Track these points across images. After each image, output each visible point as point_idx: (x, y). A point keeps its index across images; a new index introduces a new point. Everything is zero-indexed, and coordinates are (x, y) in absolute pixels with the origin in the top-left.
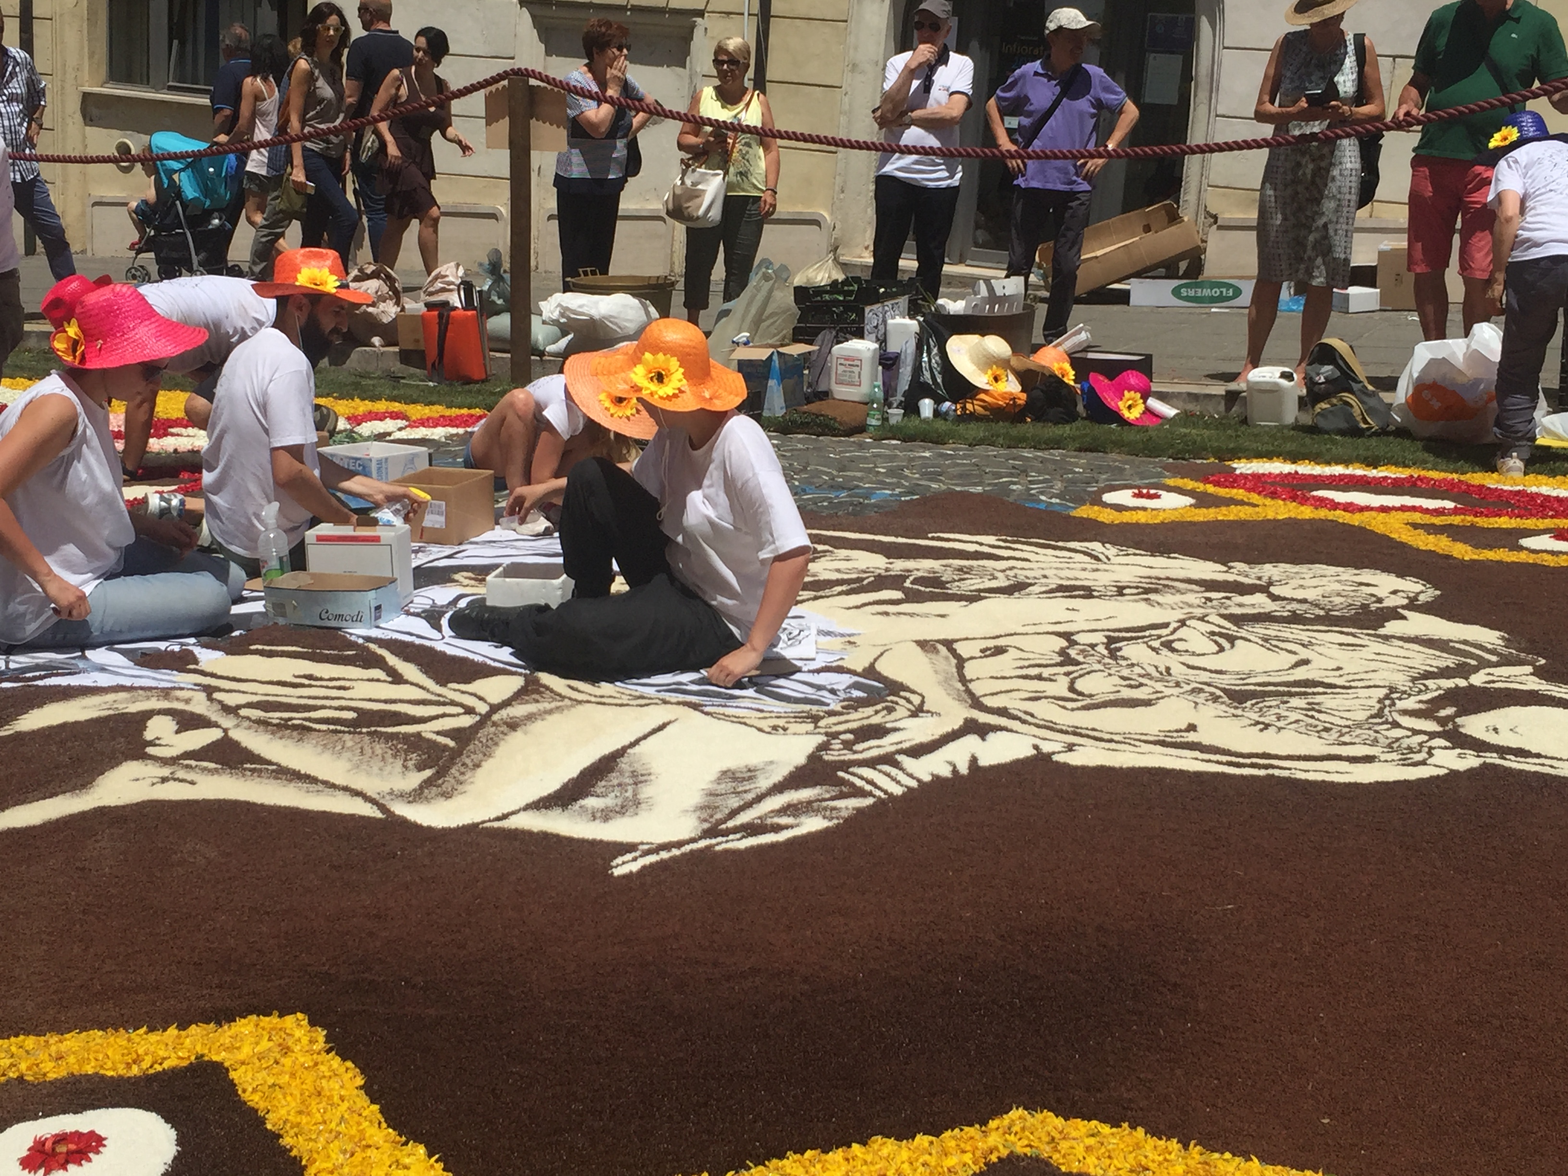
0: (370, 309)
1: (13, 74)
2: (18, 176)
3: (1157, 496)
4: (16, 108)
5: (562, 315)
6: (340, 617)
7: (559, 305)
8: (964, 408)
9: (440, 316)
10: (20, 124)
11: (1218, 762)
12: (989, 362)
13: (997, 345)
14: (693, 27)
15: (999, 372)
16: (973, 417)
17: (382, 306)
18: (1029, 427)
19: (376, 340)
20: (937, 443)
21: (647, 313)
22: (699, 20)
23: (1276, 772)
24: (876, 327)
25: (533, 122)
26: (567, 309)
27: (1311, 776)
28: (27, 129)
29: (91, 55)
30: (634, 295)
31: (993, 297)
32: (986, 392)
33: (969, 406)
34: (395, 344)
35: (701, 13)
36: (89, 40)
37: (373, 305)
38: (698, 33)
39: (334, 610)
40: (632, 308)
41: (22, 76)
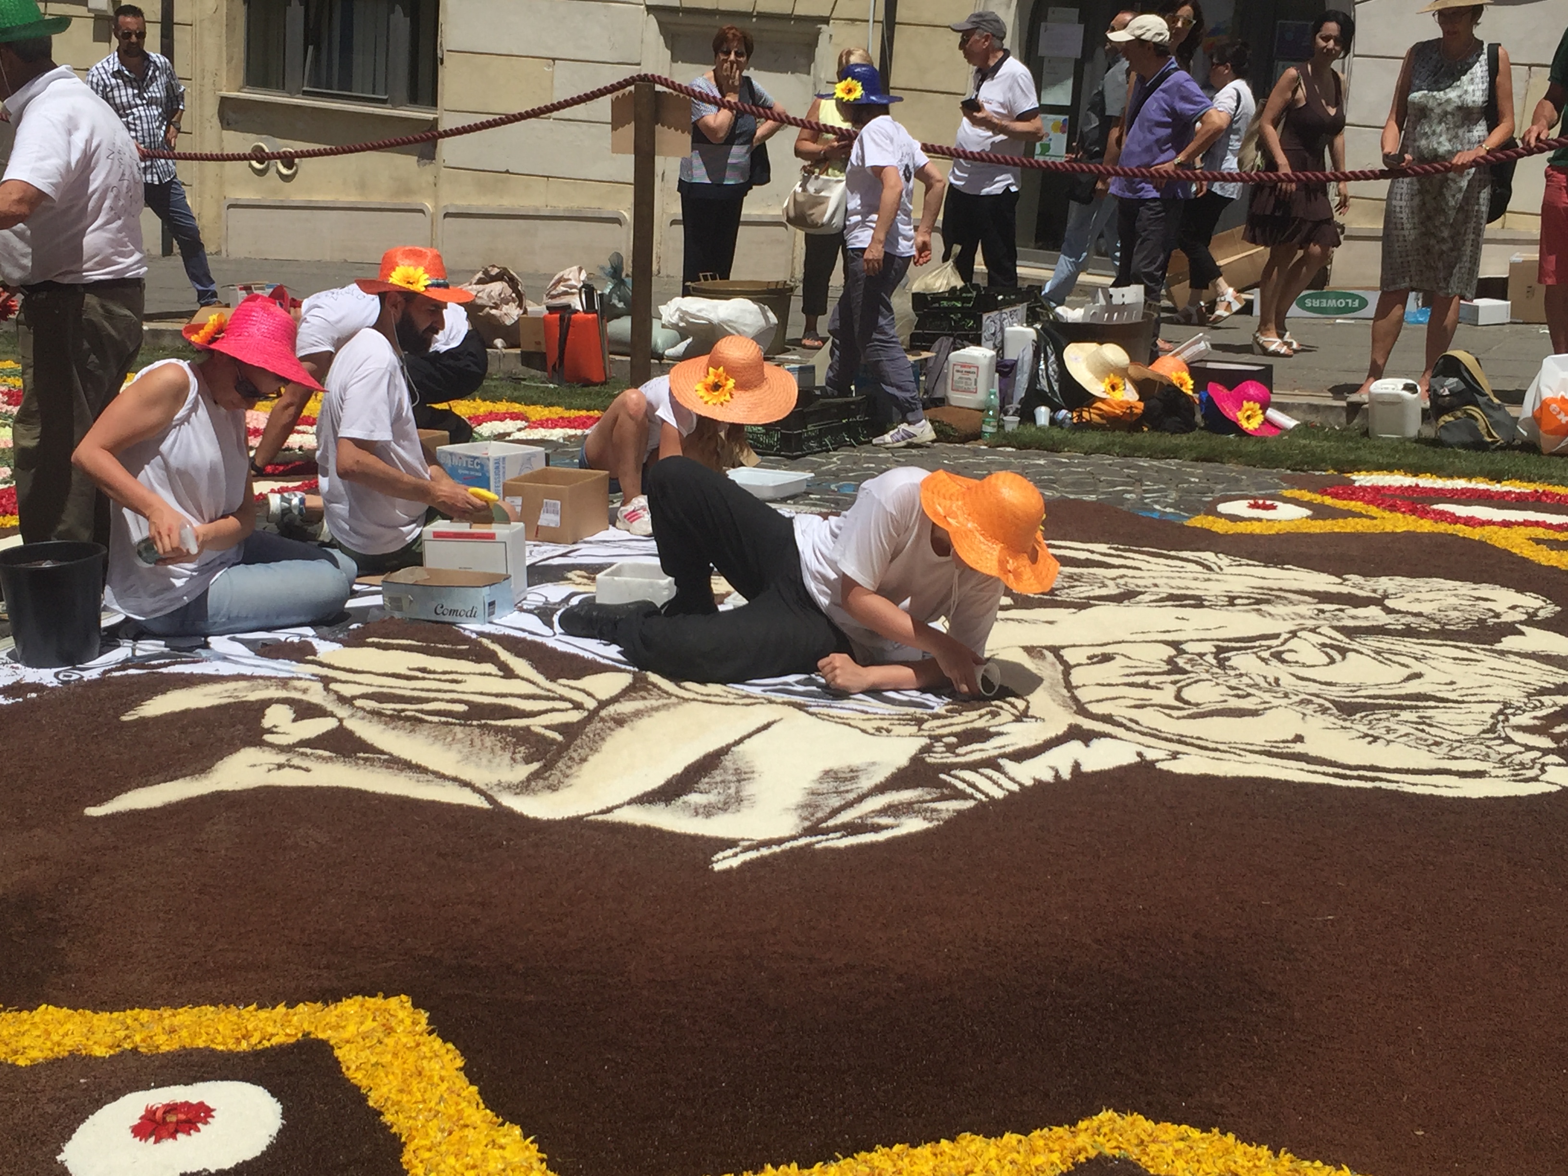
0: (493, 312)
1: (154, 78)
2: (156, 178)
3: (1273, 507)
4: (155, 111)
5: (681, 319)
6: (453, 612)
7: (678, 309)
8: (1080, 416)
9: (562, 319)
10: (159, 128)
11: (1324, 774)
12: (1106, 370)
13: (1115, 354)
14: (818, 32)
15: (1117, 380)
16: (1089, 425)
17: (505, 308)
18: (1146, 436)
19: (499, 342)
20: (1052, 451)
21: (766, 318)
22: (824, 27)
23: (1384, 785)
24: (994, 334)
25: (658, 127)
26: (686, 313)
27: (1419, 790)
28: (166, 132)
29: (230, 60)
30: (753, 300)
31: (1110, 307)
32: (1102, 400)
33: (1086, 415)
34: (517, 346)
35: (826, 20)
36: (227, 46)
37: (496, 306)
38: (823, 40)
39: (449, 605)
40: (750, 313)
41: (162, 80)
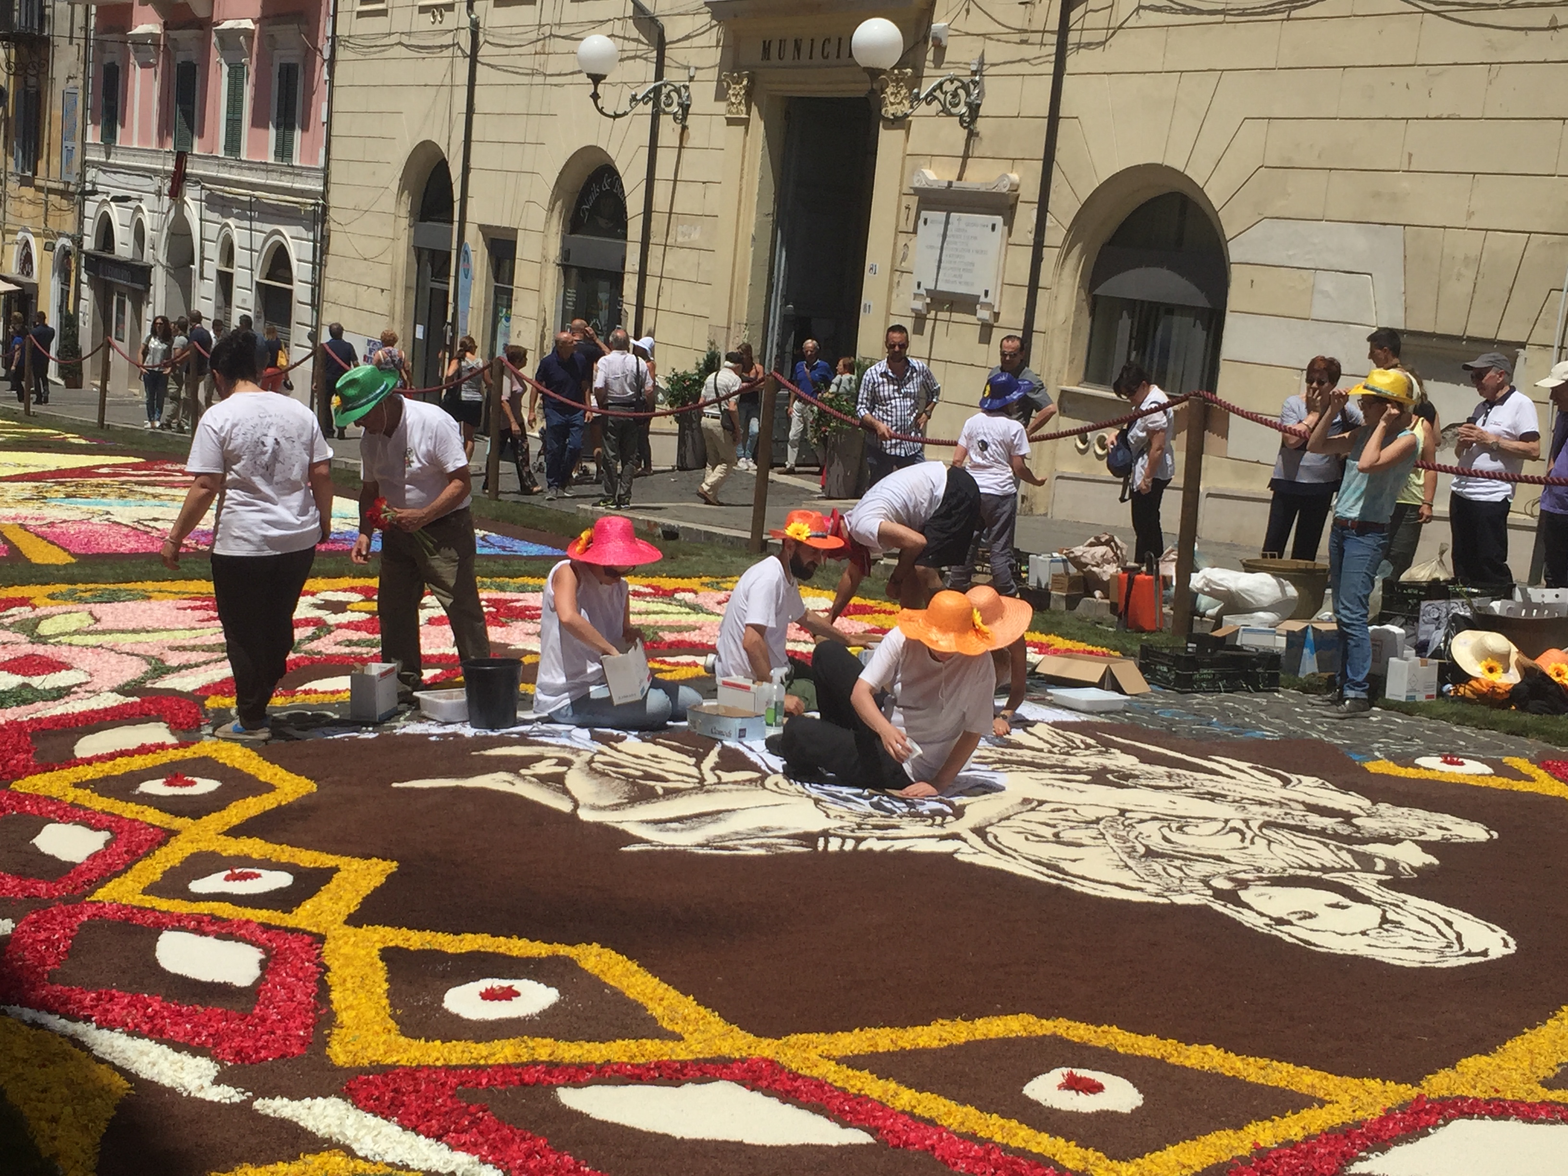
0: (1095, 569)
3: (1462, 764)
5: (1207, 585)
7: (1204, 577)
8: (1457, 691)
9: (1129, 578)
12: (1484, 654)
15: (1494, 664)
17: (1106, 567)
18: (1512, 714)
19: (1098, 593)
21: (1283, 591)
22: (1521, 351)
24: (1437, 619)
25: (1206, 432)
26: (1210, 581)
30: (1274, 575)
31: (1528, 603)
32: (1476, 679)
33: (1461, 690)
34: (1107, 598)
36: (1071, 350)
37: (1098, 565)
40: (1268, 585)
